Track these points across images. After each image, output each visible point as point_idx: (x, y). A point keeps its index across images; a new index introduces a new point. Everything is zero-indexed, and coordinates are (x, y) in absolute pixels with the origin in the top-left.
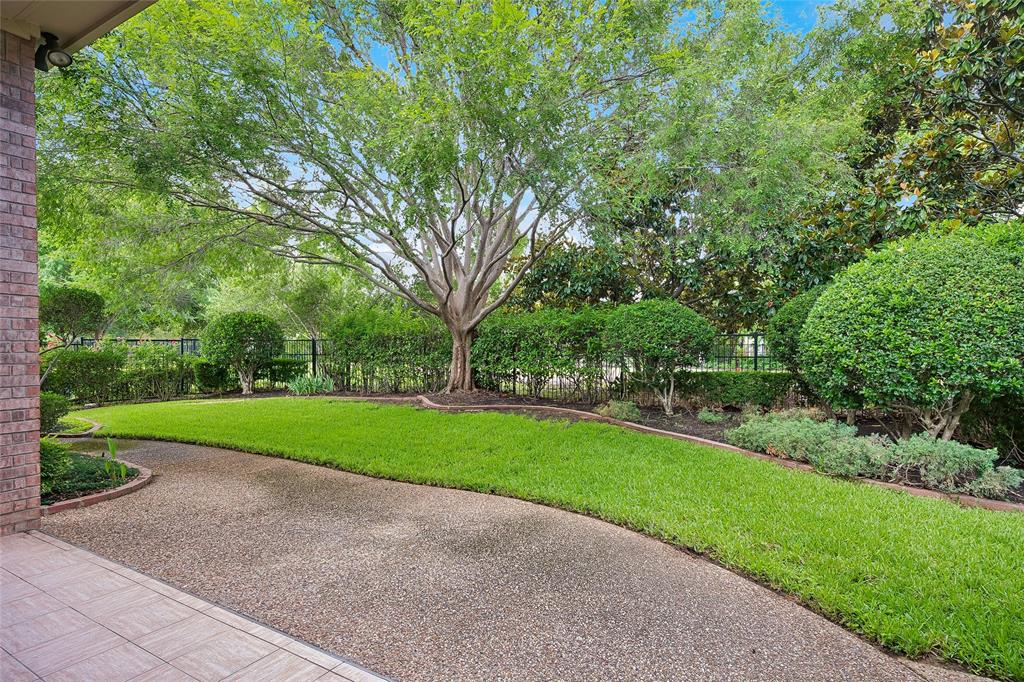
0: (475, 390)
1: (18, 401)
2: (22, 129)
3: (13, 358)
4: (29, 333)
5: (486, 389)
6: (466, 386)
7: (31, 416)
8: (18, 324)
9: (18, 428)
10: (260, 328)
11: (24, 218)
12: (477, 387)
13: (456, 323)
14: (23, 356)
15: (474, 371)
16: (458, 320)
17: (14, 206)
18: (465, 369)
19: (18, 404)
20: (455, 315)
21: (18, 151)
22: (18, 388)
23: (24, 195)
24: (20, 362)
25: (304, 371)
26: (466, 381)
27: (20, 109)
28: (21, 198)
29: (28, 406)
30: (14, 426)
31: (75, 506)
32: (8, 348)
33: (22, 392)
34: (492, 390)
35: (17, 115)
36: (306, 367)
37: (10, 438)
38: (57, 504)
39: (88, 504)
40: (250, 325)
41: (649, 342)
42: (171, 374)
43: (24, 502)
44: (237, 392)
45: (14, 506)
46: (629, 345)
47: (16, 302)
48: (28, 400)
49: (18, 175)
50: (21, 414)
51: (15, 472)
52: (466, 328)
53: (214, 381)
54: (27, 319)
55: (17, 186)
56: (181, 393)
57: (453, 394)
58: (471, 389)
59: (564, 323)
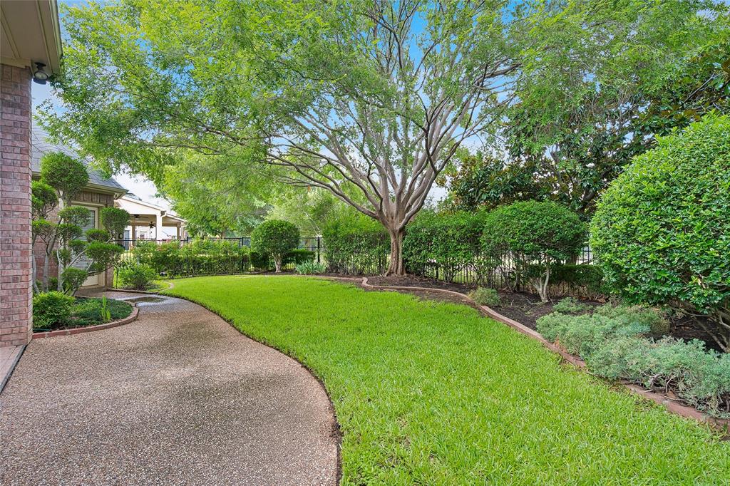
0: (405, 275)
1: (15, 271)
2: (22, 118)
3: (13, 247)
4: (23, 232)
5: (414, 274)
6: (399, 272)
7: (23, 280)
8: (17, 227)
9: (15, 286)
10: (282, 230)
11: (21, 168)
12: (407, 272)
13: (391, 225)
14: (19, 246)
15: (405, 261)
16: (392, 222)
17: (15, 162)
18: (398, 259)
19: (15, 272)
20: (390, 219)
21: (18, 131)
22: (16, 263)
23: (21, 155)
24: (17, 249)
25: (313, 259)
26: (399, 268)
27: (20, 108)
28: (19, 157)
29: (21, 274)
30: (13, 285)
31: (64, 334)
32: (11, 241)
33: (18, 266)
34: (418, 275)
35: (18, 111)
36: (315, 256)
37: (10, 292)
38: (53, 332)
39: (72, 333)
40: (276, 228)
41: (512, 238)
42: (235, 259)
43: (18, 329)
44: (273, 272)
45: (12, 330)
46: (496, 240)
47: (16, 215)
48: (21, 271)
49: (18, 144)
50: (17, 278)
51: (13, 311)
52: (398, 228)
53: (261, 263)
54: (22, 225)
55: (17, 150)
56: (242, 270)
57: (389, 278)
58: (402, 274)
59: (463, 222)
